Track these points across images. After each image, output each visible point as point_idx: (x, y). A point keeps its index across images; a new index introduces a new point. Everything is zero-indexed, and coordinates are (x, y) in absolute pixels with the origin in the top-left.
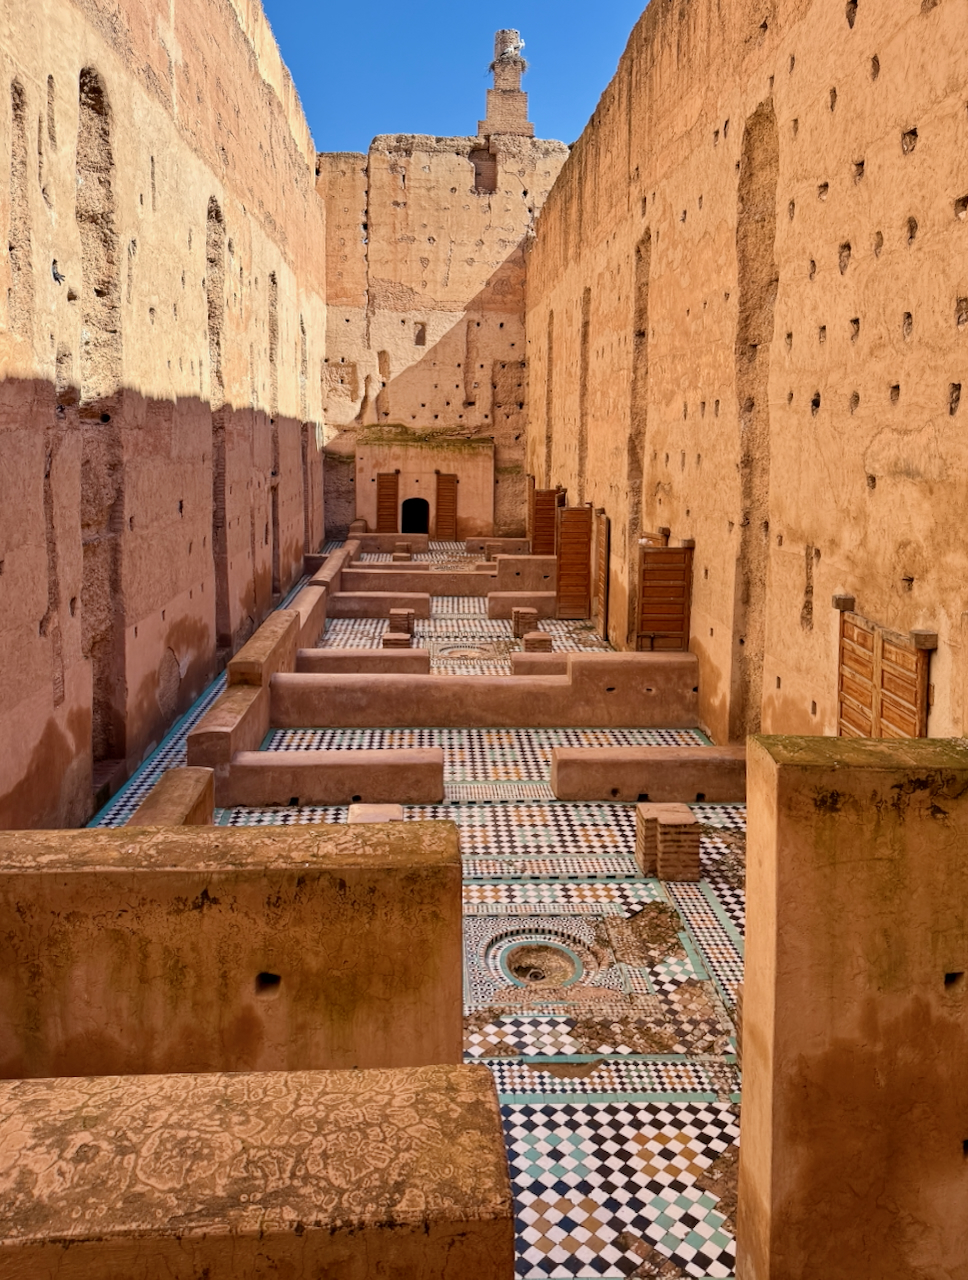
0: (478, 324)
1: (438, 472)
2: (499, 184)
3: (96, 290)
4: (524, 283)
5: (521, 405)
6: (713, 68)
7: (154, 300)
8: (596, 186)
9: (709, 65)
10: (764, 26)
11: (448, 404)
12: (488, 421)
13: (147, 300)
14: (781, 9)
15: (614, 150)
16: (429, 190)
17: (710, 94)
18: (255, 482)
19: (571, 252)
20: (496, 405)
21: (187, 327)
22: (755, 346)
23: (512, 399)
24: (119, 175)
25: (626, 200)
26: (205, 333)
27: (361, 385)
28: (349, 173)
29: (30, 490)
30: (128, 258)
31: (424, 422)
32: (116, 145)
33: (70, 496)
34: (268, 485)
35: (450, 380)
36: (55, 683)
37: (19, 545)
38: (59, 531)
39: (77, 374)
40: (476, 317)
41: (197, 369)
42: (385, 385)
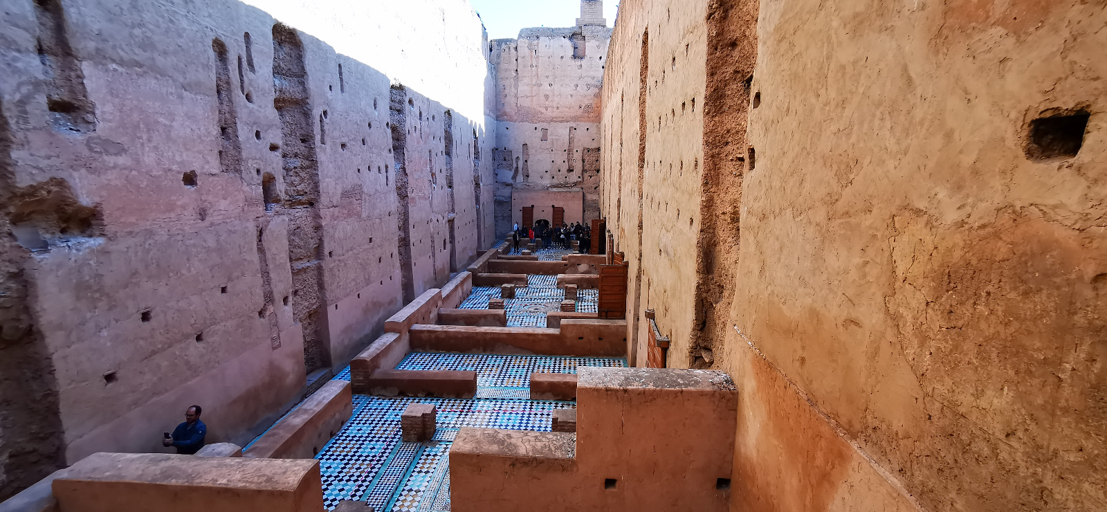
0: (575, 129)
1: (553, 206)
2: (586, 54)
3: (301, 139)
4: (600, 107)
5: (598, 171)
7: (344, 140)
11: (559, 171)
12: (580, 180)
13: (338, 141)
18: (434, 220)
19: (610, 94)
20: (584, 171)
21: (374, 150)
24: (310, 78)
26: (390, 150)
27: (514, 162)
28: (507, 50)
29: (245, 250)
30: (321, 121)
31: (547, 182)
32: (306, 62)
33: (279, 248)
34: (446, 219)
35: (560, 158)
36: (272, 339)
37: (238, 278)
38: (271, 266)
39: (280, 187)
40: (574, 125)
41: (383, 170)
42: (526, 161)
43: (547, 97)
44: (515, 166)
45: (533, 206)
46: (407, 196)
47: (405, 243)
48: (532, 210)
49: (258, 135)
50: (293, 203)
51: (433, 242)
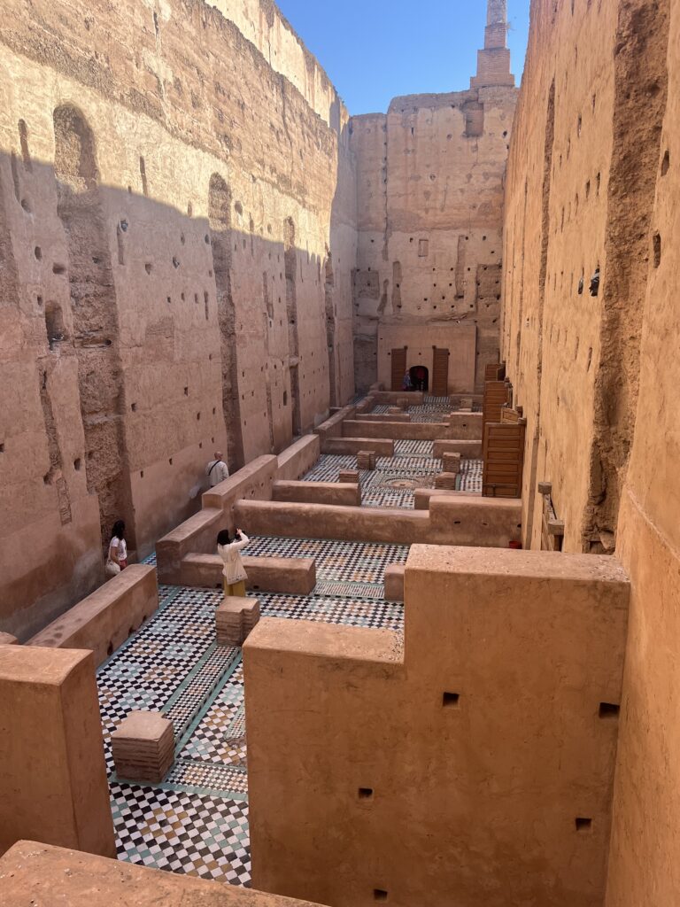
0: (467, 238)
1: (434, 347)
2: (485, 128)
3: (94, 258)
4: (502, 205)
5: (498, 297)
7: (149, 259)
11: (444, 298)
12: (472, 309)
13: (140, 260)
16: (431, 138)
18: (271, 366)
20: (478, 297)
21: (188, 272)
23: (492, 293)
26: (210, 273)
27: (382, 287)
28: (373, 130)
29: (25, 398)
30: (118, 234)
31: (426, 311)
32: (98, 156)
33: (67, 397)
34: (287, 365)
35: (445, 280)
36: (61, 511)
37: (17, 434)
38: (58, 420)
39: (68, 320)
40: (465, 233)
41: (201, 299)
42: (398, 286)
43: (427, 194)
44: (382, 292)
45: (406, 348)
46: (234, 334)
47: (231, 396)
48: (405, 352)
49: (38, 253)
50: (84, 341)
51: (269, 394)
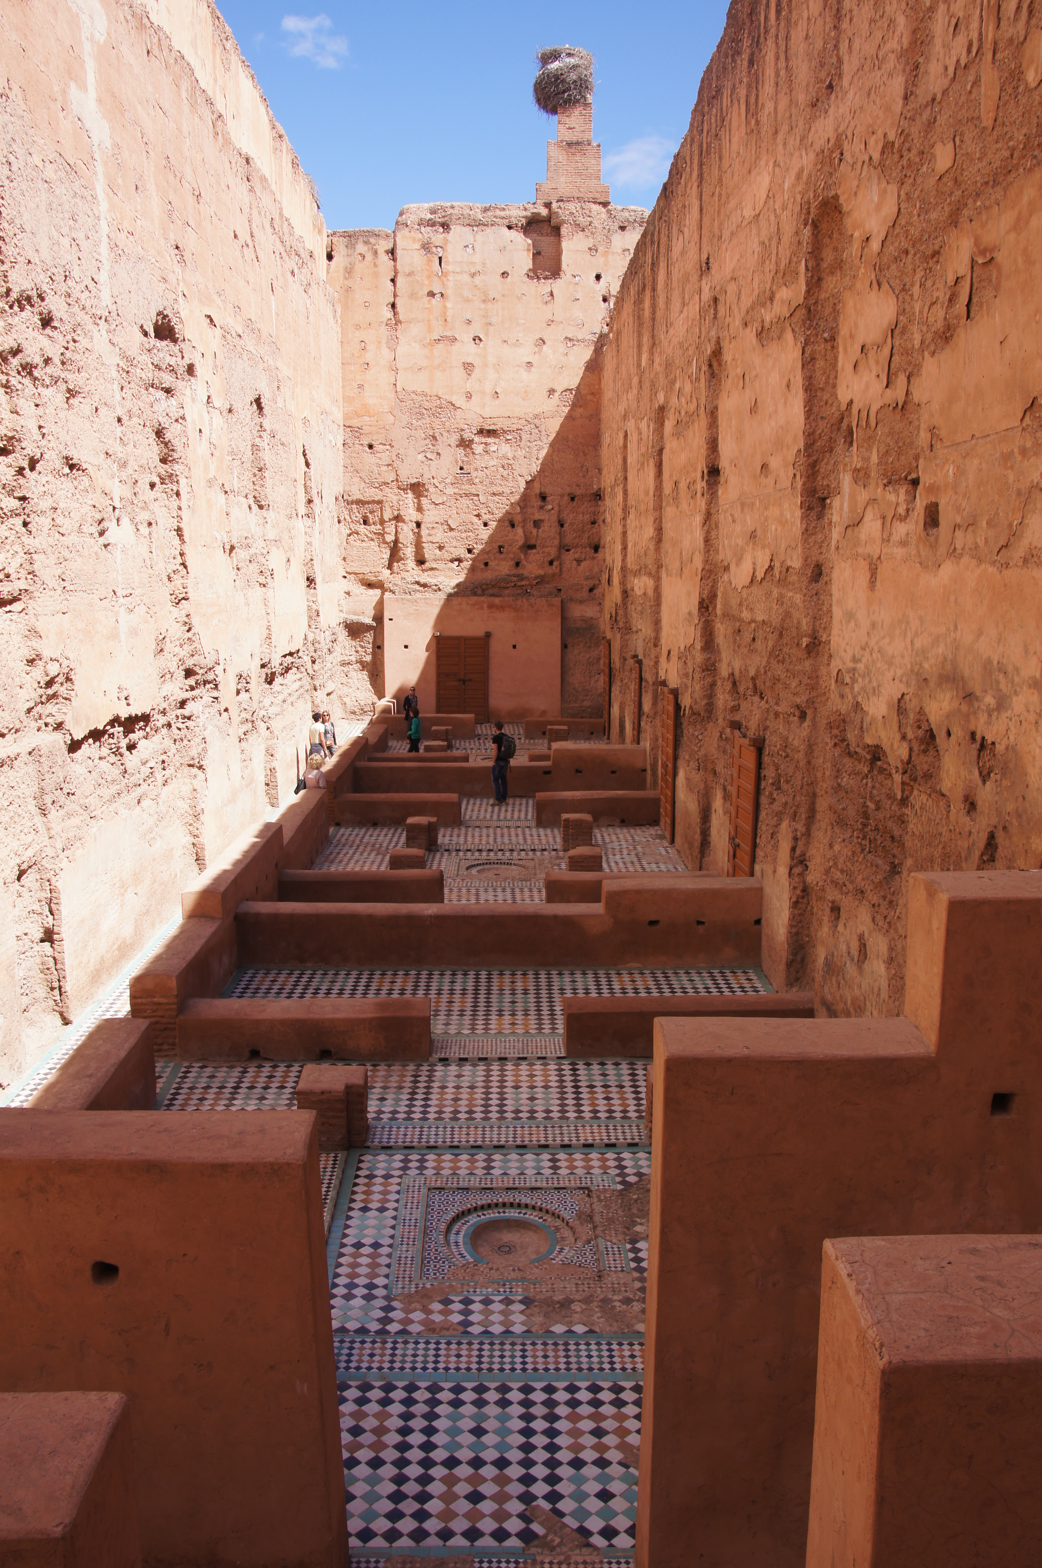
2: (564, 266)
4: (598, 393)
5: (596, 549)
6: (780, 137)
8: (668, 273)
9: (776, 133)
10: (830, 87)
11: (501, 548)
12: (551, 569)
14: (846, 67)
15: (686, 230)
16: (473, 275)
17: (777, 170)
19: (645, 357)
20: (563, 547)
22: (824, 499)
23: (584, 541)
25: (697, 297)
27: (389, 527)
28: (369, 257)
42: (419, 526)
43: (468, 367)
44: (389, 536)
